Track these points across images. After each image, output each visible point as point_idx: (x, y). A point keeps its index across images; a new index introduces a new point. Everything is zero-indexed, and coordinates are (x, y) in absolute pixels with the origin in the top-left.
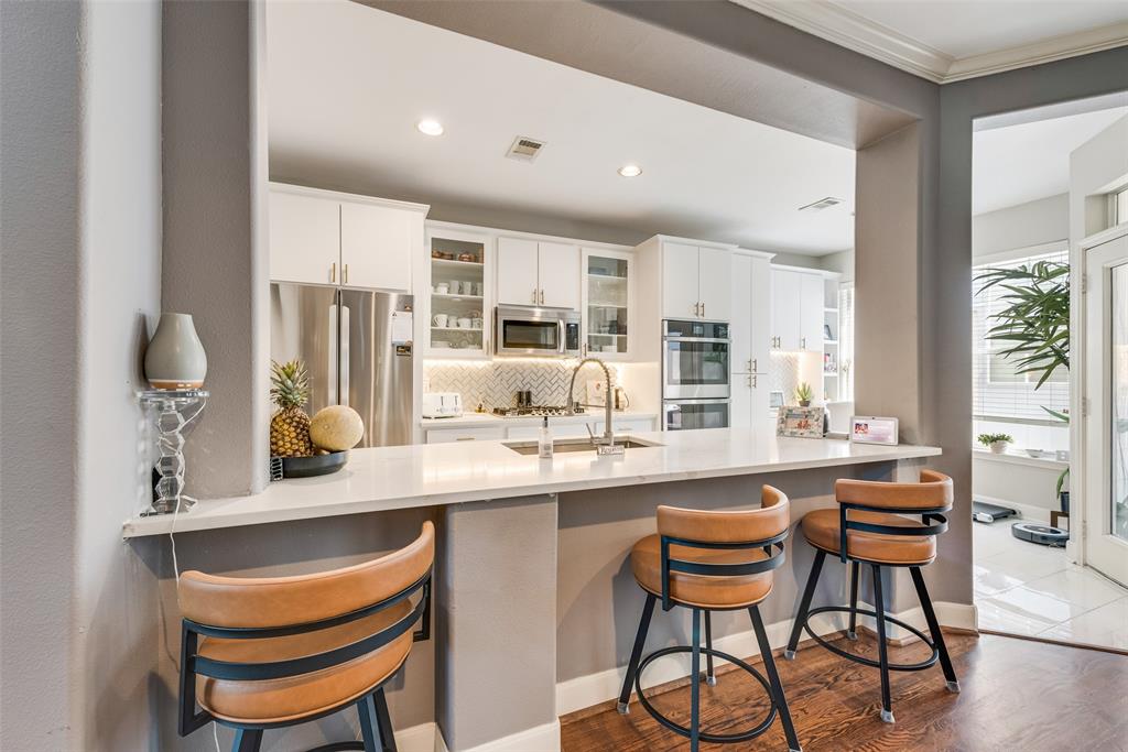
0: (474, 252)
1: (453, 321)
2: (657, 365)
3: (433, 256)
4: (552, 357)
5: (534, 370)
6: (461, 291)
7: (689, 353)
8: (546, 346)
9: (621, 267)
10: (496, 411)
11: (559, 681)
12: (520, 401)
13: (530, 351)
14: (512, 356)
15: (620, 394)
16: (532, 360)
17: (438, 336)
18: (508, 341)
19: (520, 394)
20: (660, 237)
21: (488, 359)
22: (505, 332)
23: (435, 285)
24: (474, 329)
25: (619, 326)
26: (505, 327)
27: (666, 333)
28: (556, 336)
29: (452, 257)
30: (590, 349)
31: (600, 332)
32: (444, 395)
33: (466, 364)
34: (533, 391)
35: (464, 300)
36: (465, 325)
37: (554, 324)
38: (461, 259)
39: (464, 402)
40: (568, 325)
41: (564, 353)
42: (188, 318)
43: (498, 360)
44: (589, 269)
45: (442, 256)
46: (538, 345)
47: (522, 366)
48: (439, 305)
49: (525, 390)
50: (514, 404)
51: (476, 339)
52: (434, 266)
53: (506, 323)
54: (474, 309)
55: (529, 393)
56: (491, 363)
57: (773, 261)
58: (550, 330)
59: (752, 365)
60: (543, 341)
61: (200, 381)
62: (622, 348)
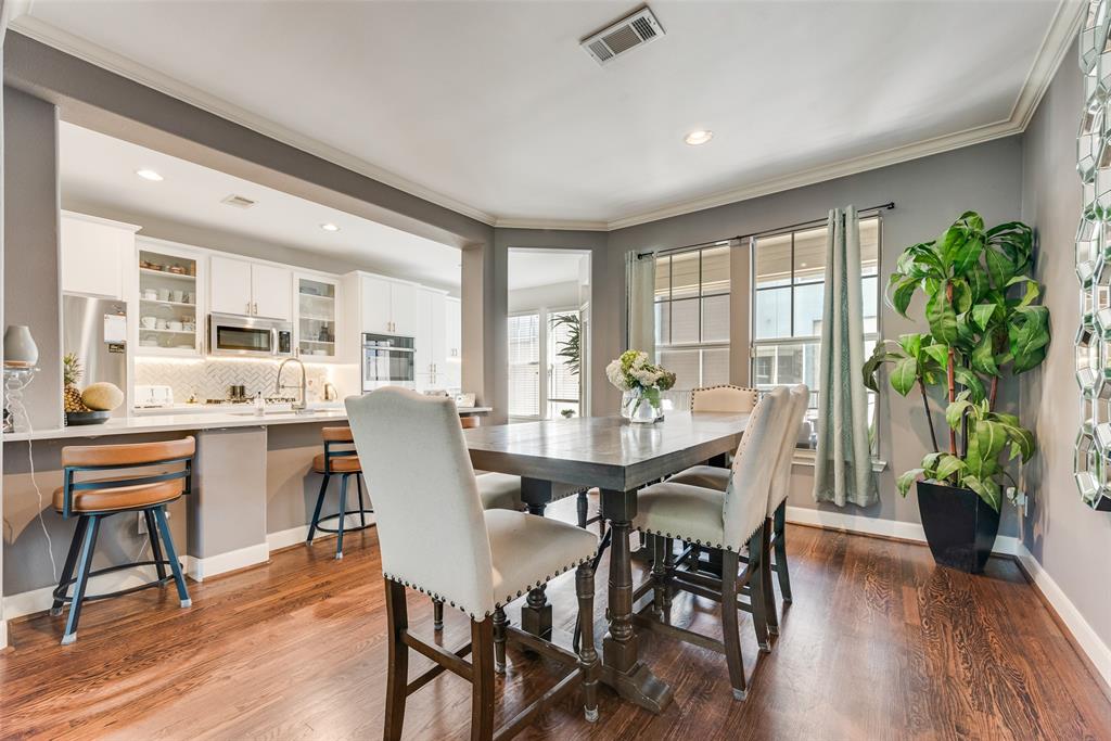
0: (188, 266)
1: (162, 324)
2: (358, 366)
3: (141, 266)
4: (265, 357)
5: (249, 369)
6: (171, 297)
7: (397, 359)
8: (260, 349)
9: (330, 290)
10: (209, 401)
11: (268, 532)
12: (234, 393)
13: (243, 352)
14: (227, 356)
15: (330, 389)
16: (247, 360)
17: (145, 336)
18: (222, 343)
19: (234, 388)
20: (359, 272)
21: (202, 358)
22: (219, 336)
23: (142, 292)
24: (185, 332)
25: (327, 334)
26: (218, 331)
27: (365, 343)
28: (269, 341)
29: (161, 268)
30: (302, 352)
31: (311, 339)
32: (153, 387)
33: (175, 361)
34: (247, 385)
35: (174, 306)
36: (176, 327)
37: (268, 332)
38: (171, 271)
39: (175, 395)
40: (281, 333)
41: (277, 354)
42: (27, 328)
43: (211, 359)
44: (301, 289)
45: (149, 266)
46: (251, 348)
47: (236, 365)
48: (146, 309)
49: (239, 385)
50: (228, 397)
51: (189, 341)
52: (141, 274)
53: (220, 328)
54: (186, 315)
55: (242, 388)
56: (203, 361)
57: (449, 295)
58: (264, 336)
59: (433, 368)
60: (256, 344)
61: (34, 363)
62: (331, 352)
